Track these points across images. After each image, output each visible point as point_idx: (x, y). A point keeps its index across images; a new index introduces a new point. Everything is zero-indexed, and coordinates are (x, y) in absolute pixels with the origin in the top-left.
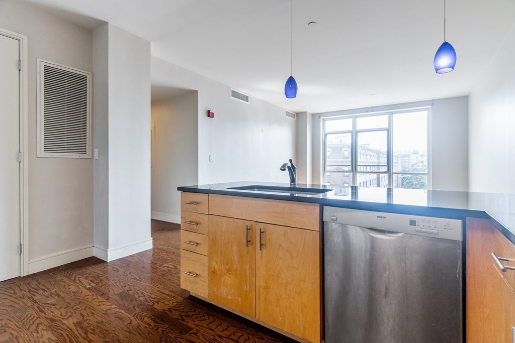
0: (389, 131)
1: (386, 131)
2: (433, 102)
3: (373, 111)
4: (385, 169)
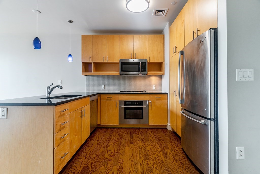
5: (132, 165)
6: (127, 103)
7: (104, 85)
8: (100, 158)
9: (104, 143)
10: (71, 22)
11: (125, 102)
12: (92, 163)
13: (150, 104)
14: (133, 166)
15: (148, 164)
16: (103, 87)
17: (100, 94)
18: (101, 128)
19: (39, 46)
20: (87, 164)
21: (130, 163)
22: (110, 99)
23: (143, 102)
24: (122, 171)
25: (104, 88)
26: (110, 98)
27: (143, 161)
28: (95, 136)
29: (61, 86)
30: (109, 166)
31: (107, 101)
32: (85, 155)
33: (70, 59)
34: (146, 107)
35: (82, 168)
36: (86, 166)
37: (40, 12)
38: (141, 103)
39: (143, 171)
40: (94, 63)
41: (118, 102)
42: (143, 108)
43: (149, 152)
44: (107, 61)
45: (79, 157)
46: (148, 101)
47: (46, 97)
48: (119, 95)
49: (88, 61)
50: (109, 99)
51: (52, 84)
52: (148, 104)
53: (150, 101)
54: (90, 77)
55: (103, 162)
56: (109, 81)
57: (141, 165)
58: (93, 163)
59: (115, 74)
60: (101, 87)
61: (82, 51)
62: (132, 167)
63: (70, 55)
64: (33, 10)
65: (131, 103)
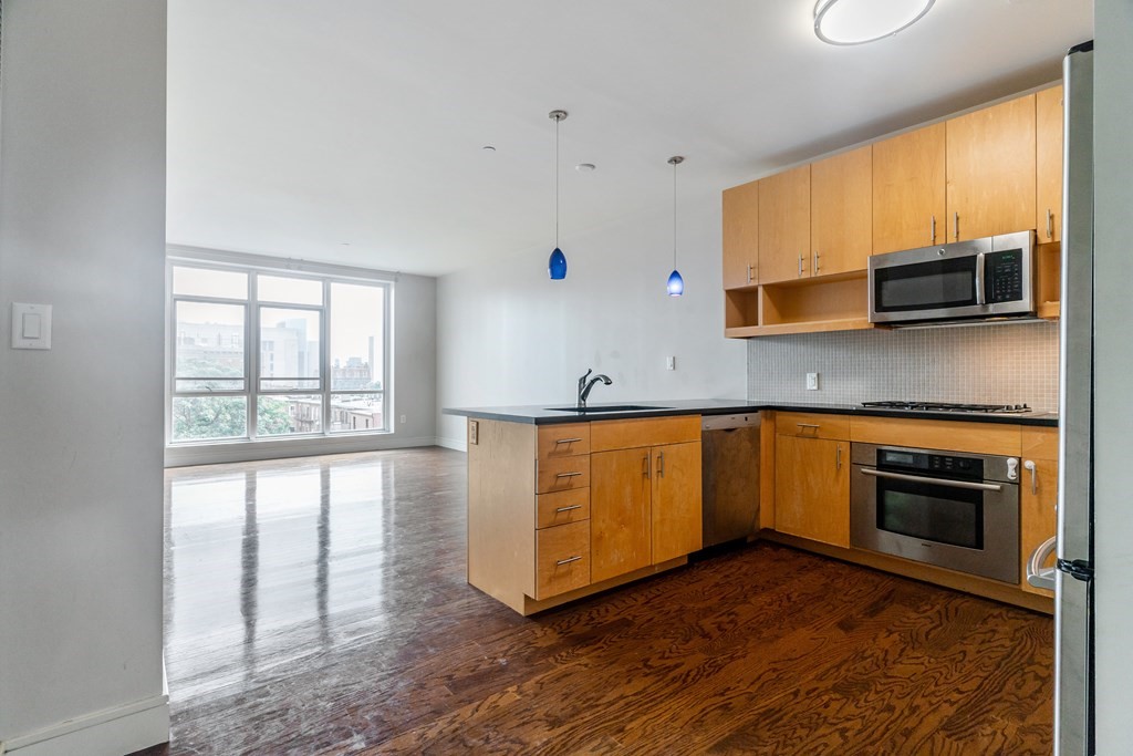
0: (324, 312)
1: (318, 313)
2: (397, 276)
3: (299, 269)
4: (316, 385)
5: (759, 678)
6: (890, 458)
7: (815, 375)
8: (682, 620)
9: (740, 589)
10: (676, 160)
11: (881, 453)
12: (651, 619)
13: (1029, 482)
14: (761, 681)
15: (826, 707)
16: (810, 382)
17: (771, 410)
18: (777, 546)
19: (560, 271)
20: (635, 617)
21: (762, 672)
22: (811, 432)
23: (982, 460)
24: (709, 675)
25: (815, 388)
26: (813, 429)
27: (816, 689)
28: (730, 564)
29: (606, 378)
30: (685, 647)
31: (800, 440)
32: (650, 596)
33: (675, 286)
34: (998, 491)
35: (618, 617)
36: (630, 618)
37: (593, 166)
38: (972, 467)
39: (780, 710)
40: (767, 287)
41: (845, 448)
42: (980, 491)
43: (883, 681)
44: (813, 276)
45: (634, 595)
46: (1012, 462)
47: (577, 406)
48: (851, 417)
49: (743, 285)
50: (806, 431)
51: (590, 372)
52: (1011, 474)
53: (1029, 464)
54: (765, 343)
55: (681, 631)
56: (839, 355)
57: (796, 694)
58: (655, 620)
59: (851, 328)
60: (805, 383)
61: (724, 251)
62: (752, 683)
63: (675, 274)
64: (577, 168)
65: (910, 460)
